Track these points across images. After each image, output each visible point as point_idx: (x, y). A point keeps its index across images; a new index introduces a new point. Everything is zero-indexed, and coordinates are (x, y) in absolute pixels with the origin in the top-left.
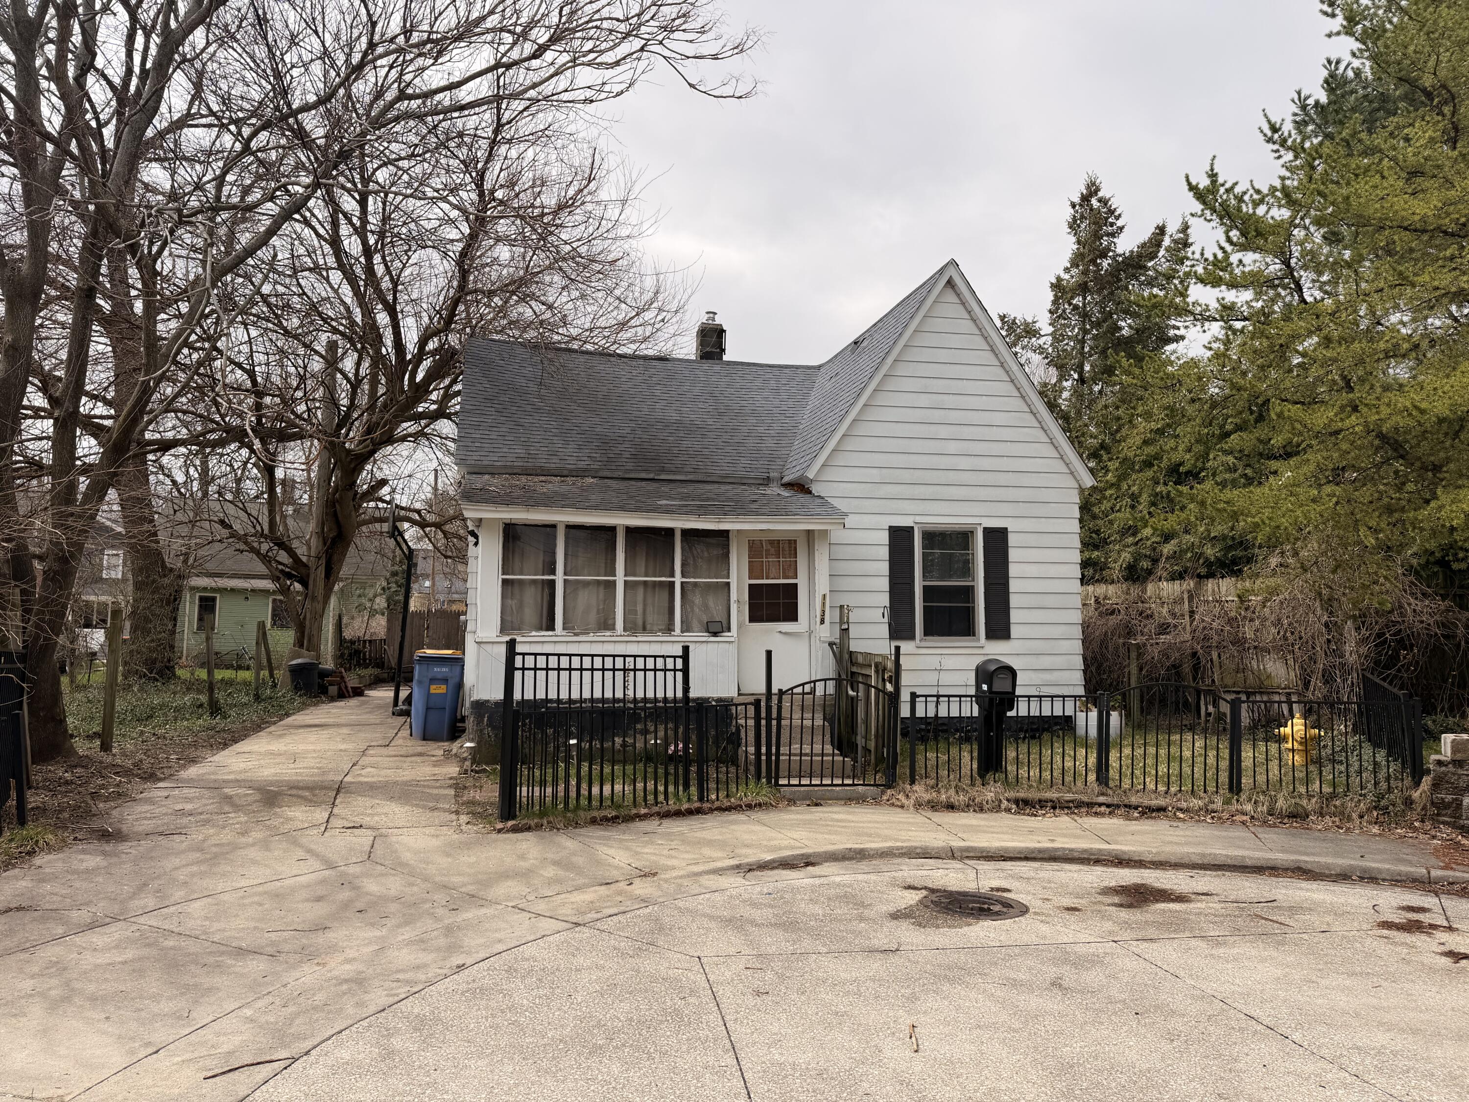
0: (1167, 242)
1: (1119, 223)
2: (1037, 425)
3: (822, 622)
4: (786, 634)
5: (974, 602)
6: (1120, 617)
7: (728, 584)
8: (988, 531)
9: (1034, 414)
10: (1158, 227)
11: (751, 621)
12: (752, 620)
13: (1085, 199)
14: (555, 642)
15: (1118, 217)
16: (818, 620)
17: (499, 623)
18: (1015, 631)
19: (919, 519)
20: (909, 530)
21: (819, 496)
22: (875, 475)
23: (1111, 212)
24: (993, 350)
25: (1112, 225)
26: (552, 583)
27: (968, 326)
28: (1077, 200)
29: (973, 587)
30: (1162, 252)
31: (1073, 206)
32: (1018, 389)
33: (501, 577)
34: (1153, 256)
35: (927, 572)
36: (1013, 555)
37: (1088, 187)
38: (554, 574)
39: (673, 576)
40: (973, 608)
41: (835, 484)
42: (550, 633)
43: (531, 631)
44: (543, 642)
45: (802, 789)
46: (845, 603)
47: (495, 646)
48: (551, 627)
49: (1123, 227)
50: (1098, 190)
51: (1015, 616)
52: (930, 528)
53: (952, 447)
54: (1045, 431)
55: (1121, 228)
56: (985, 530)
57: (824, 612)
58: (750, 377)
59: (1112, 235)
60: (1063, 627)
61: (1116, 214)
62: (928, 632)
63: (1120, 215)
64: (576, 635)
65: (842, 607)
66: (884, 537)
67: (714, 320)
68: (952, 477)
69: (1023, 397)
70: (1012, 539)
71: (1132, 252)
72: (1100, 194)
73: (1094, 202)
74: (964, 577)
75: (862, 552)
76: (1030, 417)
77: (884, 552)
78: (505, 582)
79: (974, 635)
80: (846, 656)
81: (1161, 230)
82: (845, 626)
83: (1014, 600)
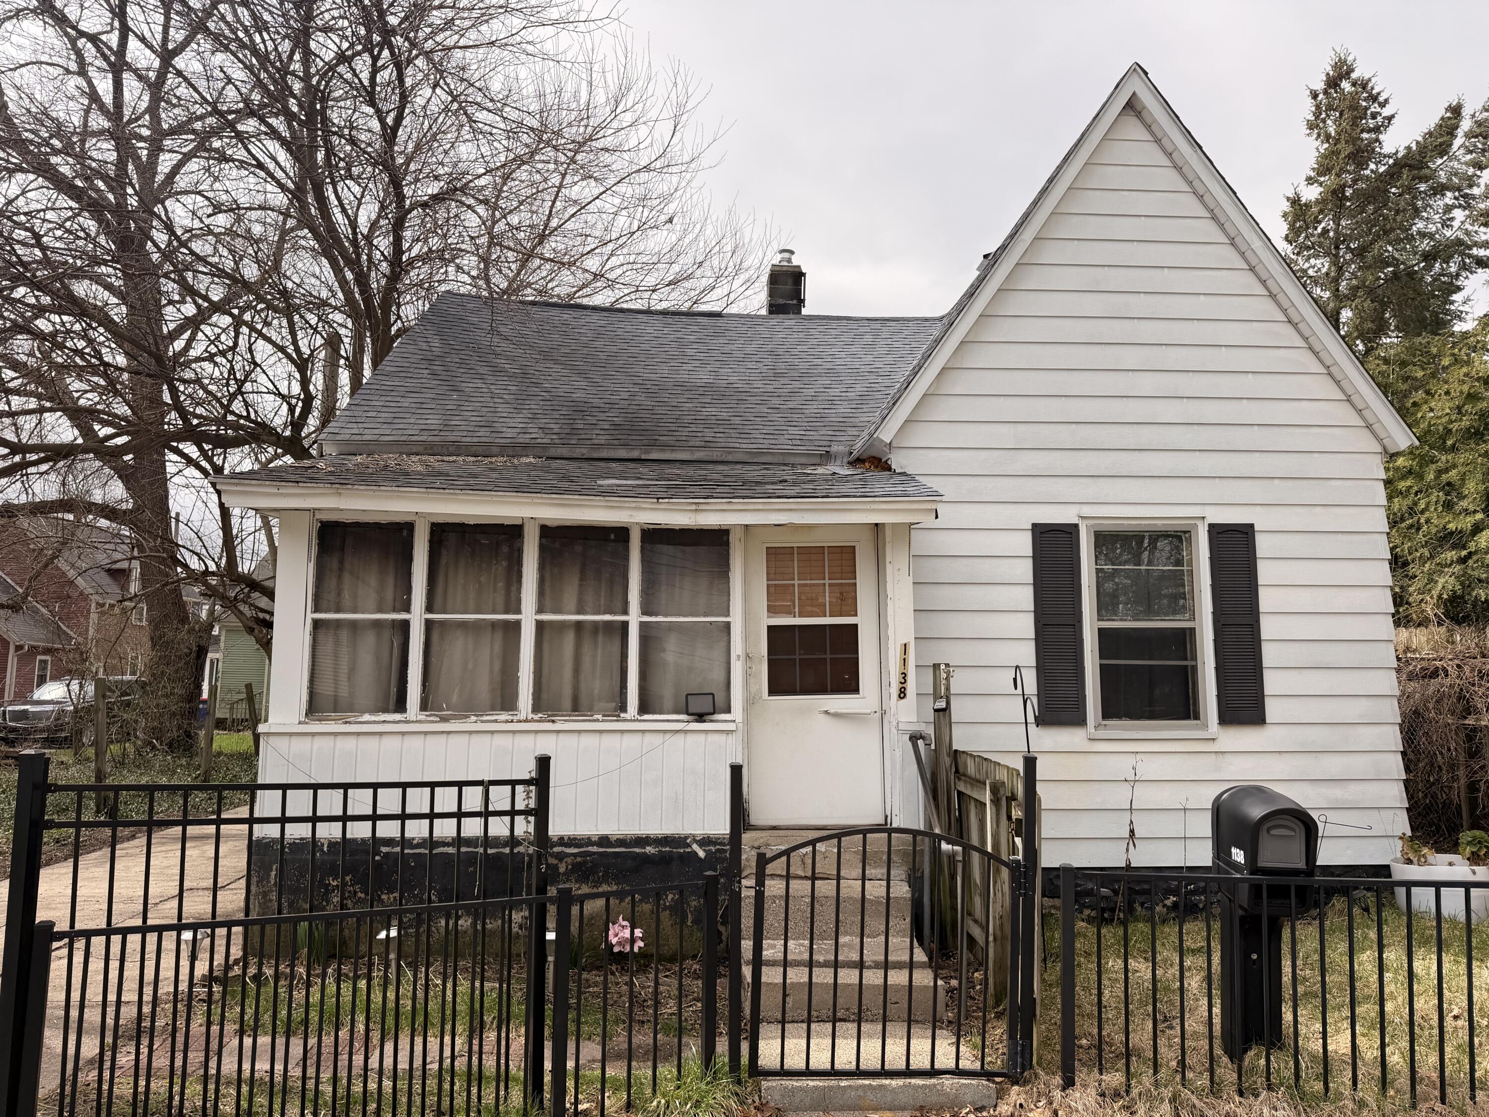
0: (1466, 125)
1: (1386, 112)
2: (1300, 343)
3: (902, 694)
4: (837, 715)
5: (1194, 658)
6: (1448, 681)
7: (728, 625)
8: (1217, 532)
9: (1295, 326)
10: (1450, 108)
11: (773, 691)
12: (775, 689)
13: (1333, 83)
14: (403, 734)
15: (1382, 105)
16: (894, 691)
17: (305, 697)
18: (1273, 709)
19: (1087, 511)
20: (1071, 531)
21: (904, 474)
22: (1005, 436)
23: (1374, 98)
24: (1214, 218)
25: (1374, 116)
26: (405, 626)
27: (1169, 178)
28: (1320, 86)
29: (1192, 630)
30: (1458, 142)
31: (1315, 95)
32: (1263, 283)
33: (311, 616)
34: (1443, 149)
35: (1105, 606)
36: (1265, 572)
37: (1335, 67)
38: (408, 610)
39: (625, 612)
40: (1194, 669)
41: (933, 454)
42: (398, 717)
43: (363, 712)
44: (381, 734)
45: (812, 1083)
46: (941, 660)
47: (294, 739)
48: (400, 705)
49: (1393, 116)
50: (1351, 70)
51: (1272, 682)
52: (1108, 526)
53: (1147, 384)
54: (1316, 354)
55: (1390, 118)
56: (1212, 527)
57: (904, 675)
58: (834, 332)
59: (1377, 129)
60: (1364, 702)
61: (1381, 99)
62: (1110, 711)
63: (1386, 101)
64: (444, 719)
65: (936, 667)
66: (1024, 544)
67: (789, 261)
68: (1148, 437)
69: (1272, 296)
70: (1263, 545)
71: (1409, 148)
72: (1354, 76)
73: (1346, 85)
74: (1175, 613)
75: (985, 571)
76: (1288, 329)
77: (1025, 570)
78: (316, 624)
79: (1197, 717)
80: (946, 761)
81: (1456, 111)
82: (942, 704)
83: (1270, 655)
